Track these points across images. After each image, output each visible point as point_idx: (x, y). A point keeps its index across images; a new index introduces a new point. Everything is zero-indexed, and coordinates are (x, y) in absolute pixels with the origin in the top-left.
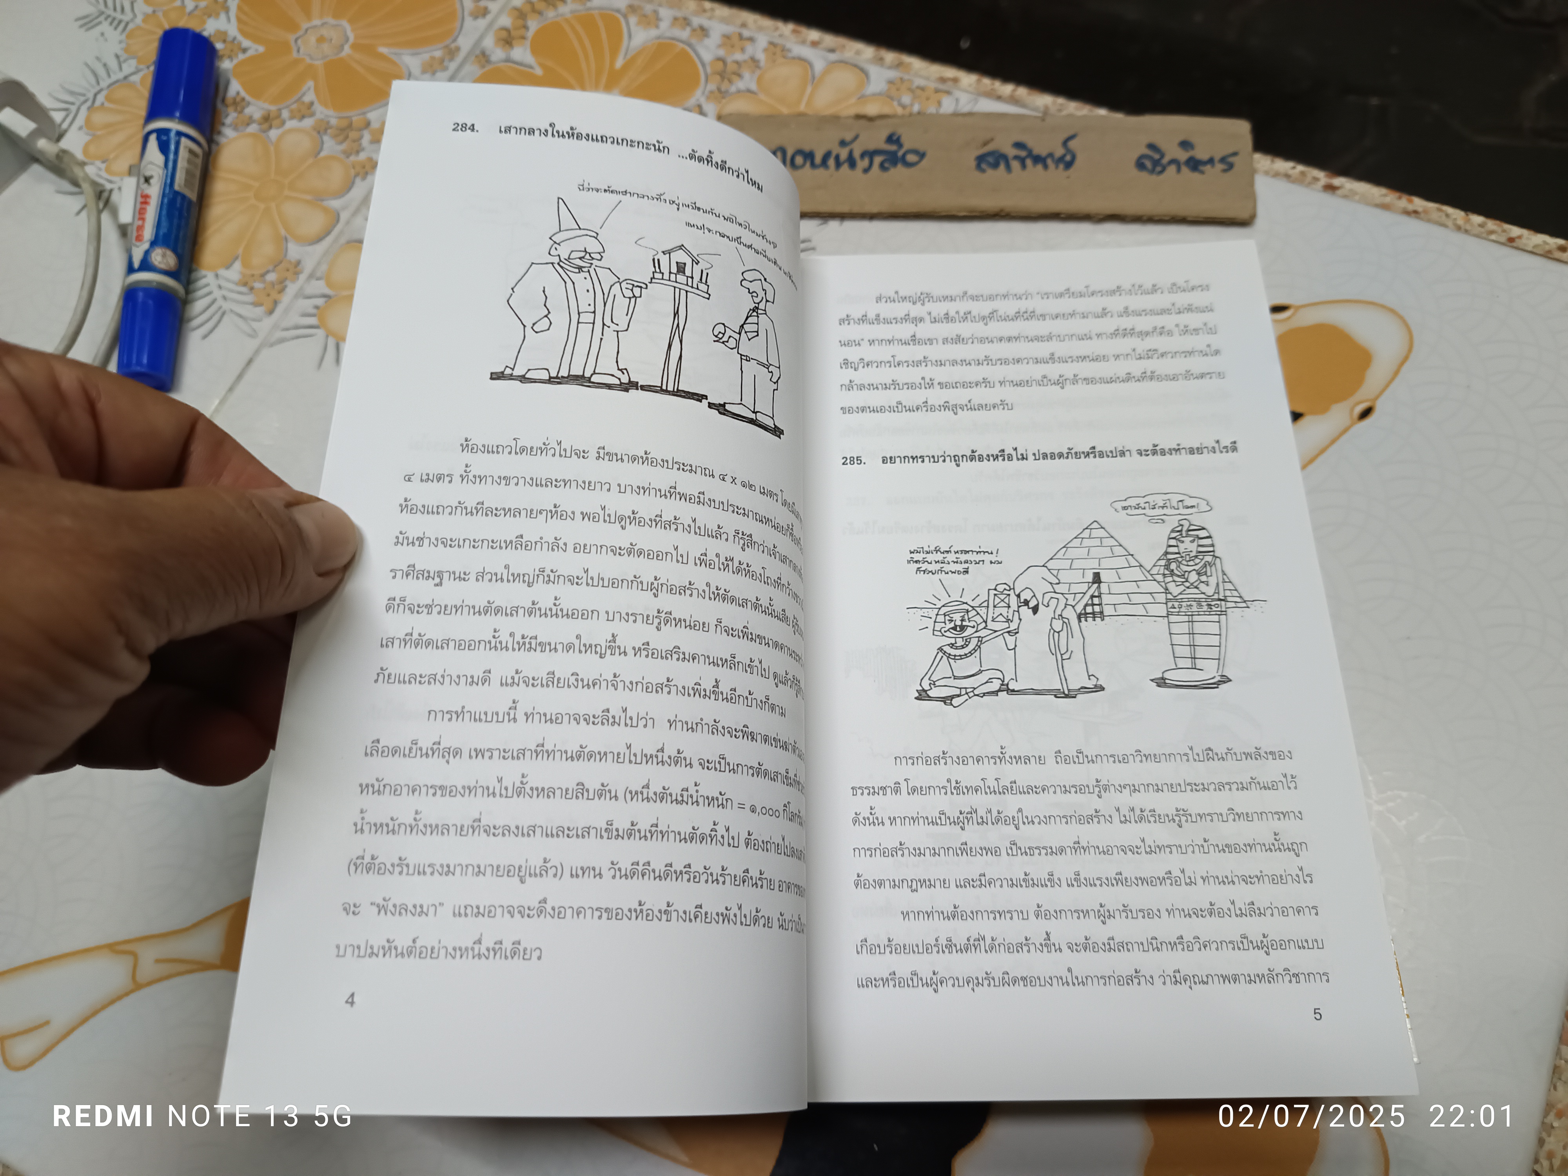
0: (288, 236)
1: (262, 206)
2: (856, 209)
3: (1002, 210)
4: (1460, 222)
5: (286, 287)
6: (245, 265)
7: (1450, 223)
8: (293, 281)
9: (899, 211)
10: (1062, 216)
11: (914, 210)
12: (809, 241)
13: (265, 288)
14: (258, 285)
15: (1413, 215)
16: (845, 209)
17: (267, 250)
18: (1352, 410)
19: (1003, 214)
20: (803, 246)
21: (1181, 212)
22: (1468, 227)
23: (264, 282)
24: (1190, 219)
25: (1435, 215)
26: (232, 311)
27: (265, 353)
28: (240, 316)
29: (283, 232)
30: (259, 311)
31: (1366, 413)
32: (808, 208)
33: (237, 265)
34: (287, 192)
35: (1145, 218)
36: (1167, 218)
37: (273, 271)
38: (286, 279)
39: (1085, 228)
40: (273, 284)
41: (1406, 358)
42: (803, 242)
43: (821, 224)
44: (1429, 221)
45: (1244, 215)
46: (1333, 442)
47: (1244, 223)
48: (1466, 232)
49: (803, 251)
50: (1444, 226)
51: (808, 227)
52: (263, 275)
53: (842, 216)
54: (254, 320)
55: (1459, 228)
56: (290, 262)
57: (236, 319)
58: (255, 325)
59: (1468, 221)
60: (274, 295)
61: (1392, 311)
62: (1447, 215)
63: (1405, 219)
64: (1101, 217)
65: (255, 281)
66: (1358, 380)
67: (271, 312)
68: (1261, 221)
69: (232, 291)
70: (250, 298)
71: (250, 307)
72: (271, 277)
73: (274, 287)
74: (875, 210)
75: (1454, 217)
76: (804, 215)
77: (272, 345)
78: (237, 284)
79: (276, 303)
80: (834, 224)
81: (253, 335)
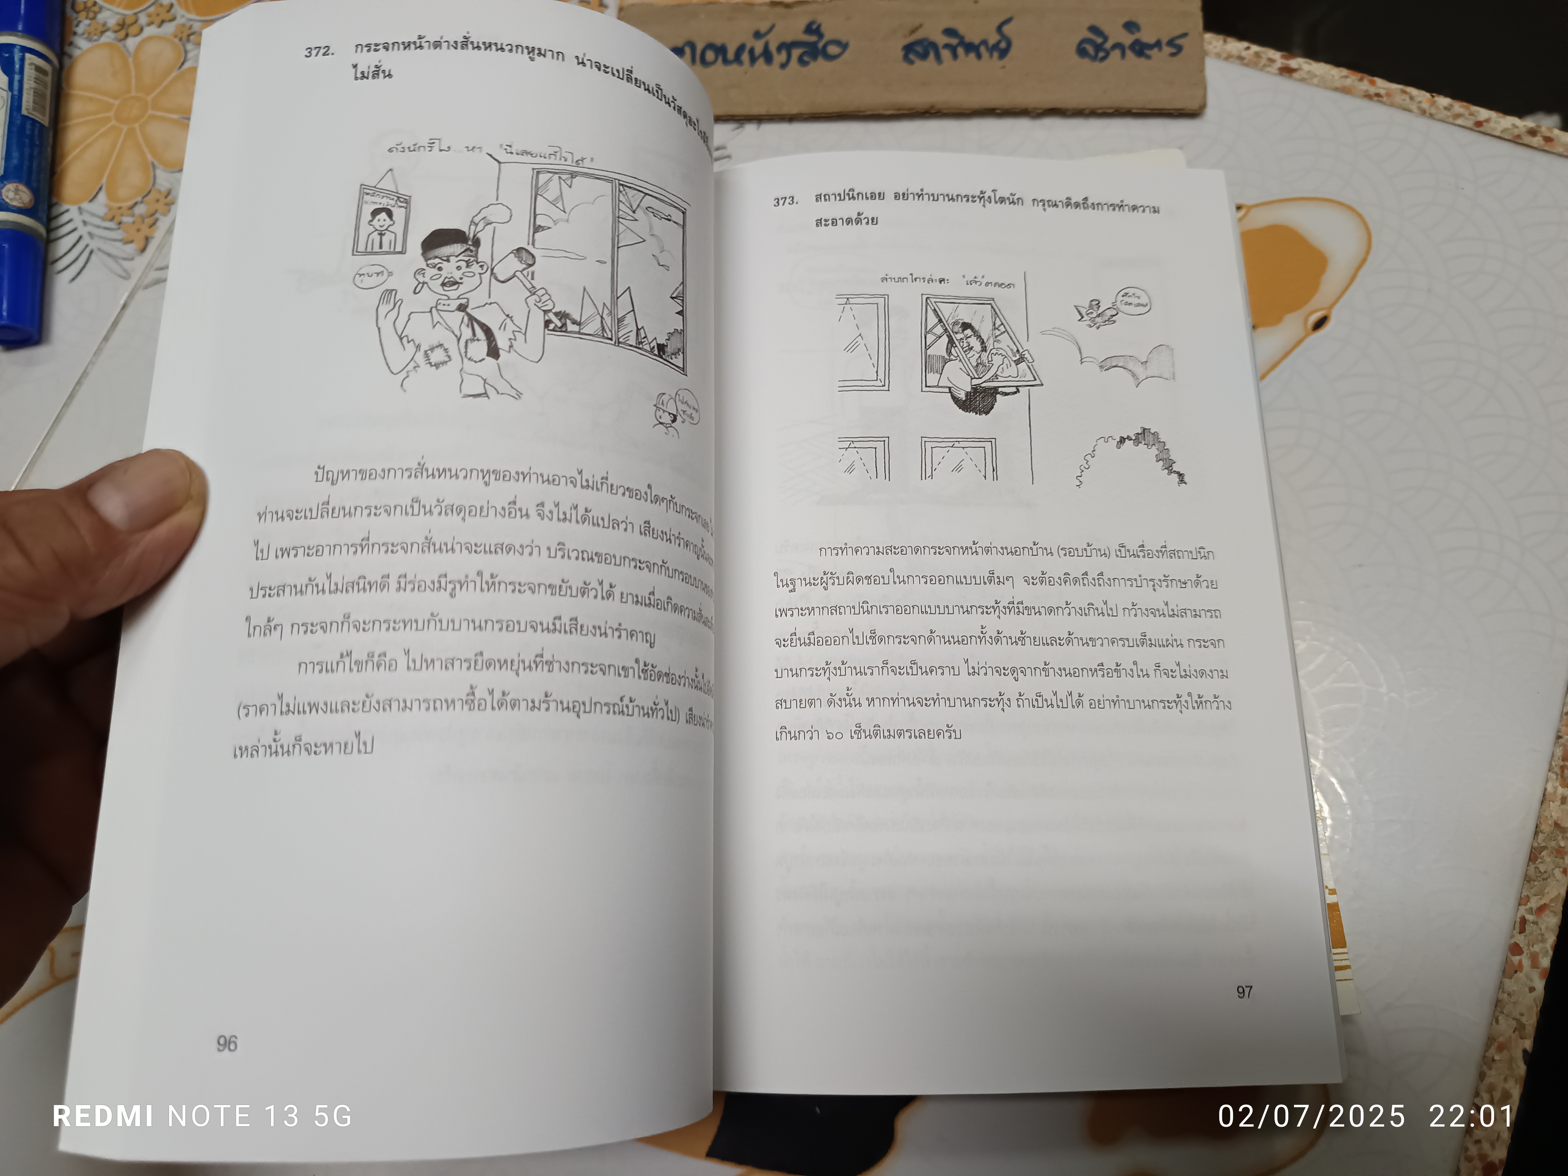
0: (156, 163)
1: (125, 128)
2: (774, 111)
3: (932, 107)
4: (1425, 105)
5: (157, 220)
6: (111, 196)
7: (1414, 107)
8: (164, 215)
9: (820, 111)
10: (998, 111)
11: (837, 109)
12: (723, 148)
13: (134, 223)
14: (127, 219)
15: (1376, 98)
16: (762, 110)
17: (135, 178)
18: (1305, 321)
20: (716, 154)
21: (1126, 105)
22: (1433, 111)
23: (133, 215)
25: (1399, 98)
26: (99, 249)
27: (140, 295)
28: (109, 255)
29: (150, 158)
30: (130, 249)
31: (1321, 323)
32: (721, 112)
33: (102, 197)
34: (150, 112)
35: (1087, 112)
36: (1111, 111)
37: (142, 202)
38: (156, 212)
39: (1023, 124)
40: (143, 218)
41: (1364, 260)
42: (718, 149)
43: (738, 128)
44: (1392, 105)
45: (1193, 105)
46: (1285, 356)
47: (1193, 114)
48: (1431, 116)
49: (718, 159)
50: (1410, 111)
51: (722, 133)
52: (131, 208)
53: (759, 119)
54: (124, 259)
55: (1423, 112)
56: (159, 192)
57: (105, 258)
58: (127, 264)
59: (1433, 104)
60: (145, 231)
61: (1349, 208)
62: (1412, 98)
63: (1366, 103)
64: (1039, 111)
65: (122, 215)
66: (1313, 287)
67: (143, 250)
68: (1211, 112)
69: (98, 227)
70: (118, 235)
71: (119, 244)
72: (140, 210)
73: (143, 221)
74: (794, 111)
75: (1419, 99)
76: (718, 119)
77: (146, 287)
78: (103, 219)
79: (147, 239)
80: (750, 128)
81: (126, 276)
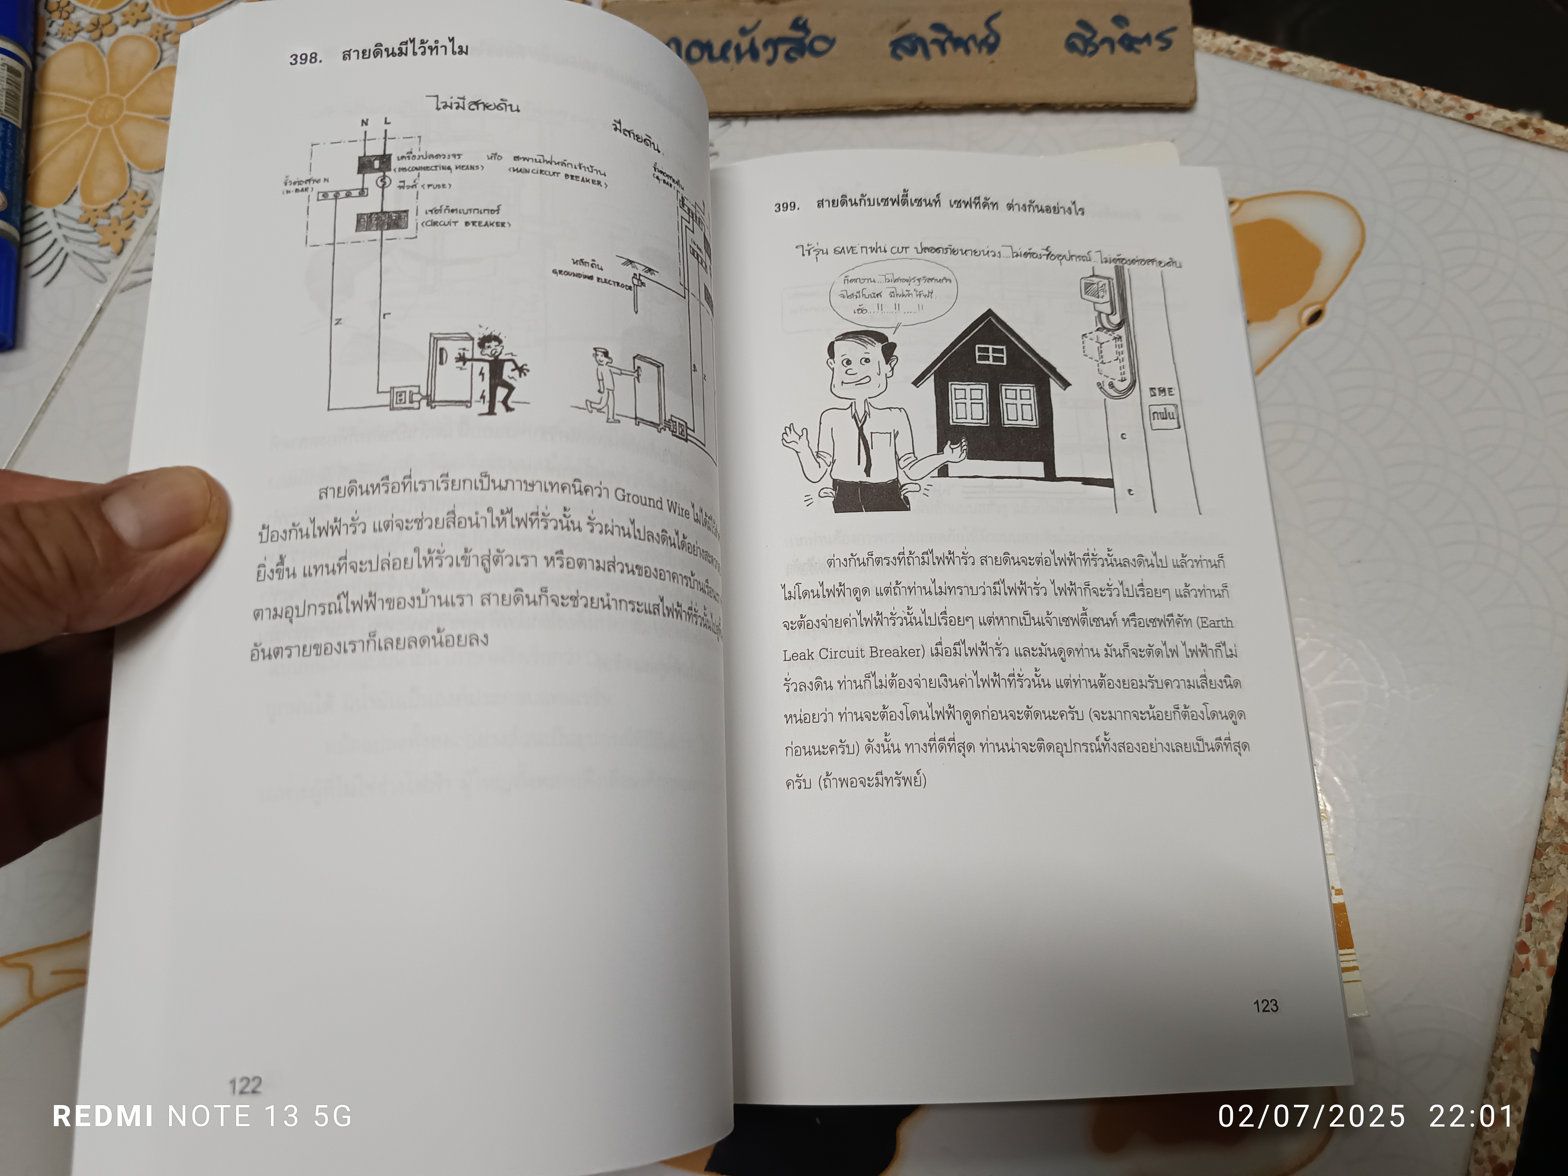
0: (132, 164)
1: (100, 129)
2: (761, 107)
3: (921, 103)
4: (1416, 98)
5: (133, 222)
6: (86, 198)
7: (1404, 100)
8: (141, 217)
9: (808, 108)
10: (988, 106)
11: (825, 106)
12: (716, 144)
13: (110, 225)
14: (103, 222)
15: (1366, 92)
16: (749, 107)
17: (111, 180)
18: (1300, 314)
19: (922, 107)
22: (1424, 104)
23: (109, 218)
24: (1125, 105)
25: (1390, 91)
26: (75, 253)
27: (116, 299)
28: (85, 258)
29: (126, 159)
30: (106, 251)
31: (1316, 317)
32: (713, 109)
33: (77, 199)
34: (125, 112)
35: (1077, 106)
36: (1101, 106)
37: (118, 204)
38: (132, 214)
39: (1012, 120)
40: (119, 220)
41: (1358, 254)
43: (725, 125)
44: (1382, 98)
45: (1183, 99)
46: (1281, 350)
47: (1184, 108)
48: (1422, 109)
50: (1401, 104)
52: (108, 210)
53: (746, 116)
54: (101, 262)
55: (1414, 105)
56: (136, 193)
57: (81, 261)
58: (102, 268)
59: (1424, 96)
60: (122, 233)
61: (1342, 201)
62: (1402, 91)
63: (1356, 96)
64: (1029, 106)
65: (98, 217)
66: (1307, 282)
67: (120, 253)
68: (1201, 106)
69: (73, 229)
70: (93, 237)
71: (95, 247)
72: (116, 212)
73: (120, 224)
74: (782, 107)
77: (123, 291)
78: (78, 221)
79: (124, 242)
80: (737, 125)
81: (102, 280)
